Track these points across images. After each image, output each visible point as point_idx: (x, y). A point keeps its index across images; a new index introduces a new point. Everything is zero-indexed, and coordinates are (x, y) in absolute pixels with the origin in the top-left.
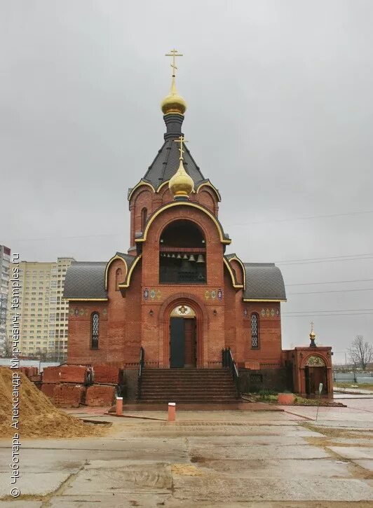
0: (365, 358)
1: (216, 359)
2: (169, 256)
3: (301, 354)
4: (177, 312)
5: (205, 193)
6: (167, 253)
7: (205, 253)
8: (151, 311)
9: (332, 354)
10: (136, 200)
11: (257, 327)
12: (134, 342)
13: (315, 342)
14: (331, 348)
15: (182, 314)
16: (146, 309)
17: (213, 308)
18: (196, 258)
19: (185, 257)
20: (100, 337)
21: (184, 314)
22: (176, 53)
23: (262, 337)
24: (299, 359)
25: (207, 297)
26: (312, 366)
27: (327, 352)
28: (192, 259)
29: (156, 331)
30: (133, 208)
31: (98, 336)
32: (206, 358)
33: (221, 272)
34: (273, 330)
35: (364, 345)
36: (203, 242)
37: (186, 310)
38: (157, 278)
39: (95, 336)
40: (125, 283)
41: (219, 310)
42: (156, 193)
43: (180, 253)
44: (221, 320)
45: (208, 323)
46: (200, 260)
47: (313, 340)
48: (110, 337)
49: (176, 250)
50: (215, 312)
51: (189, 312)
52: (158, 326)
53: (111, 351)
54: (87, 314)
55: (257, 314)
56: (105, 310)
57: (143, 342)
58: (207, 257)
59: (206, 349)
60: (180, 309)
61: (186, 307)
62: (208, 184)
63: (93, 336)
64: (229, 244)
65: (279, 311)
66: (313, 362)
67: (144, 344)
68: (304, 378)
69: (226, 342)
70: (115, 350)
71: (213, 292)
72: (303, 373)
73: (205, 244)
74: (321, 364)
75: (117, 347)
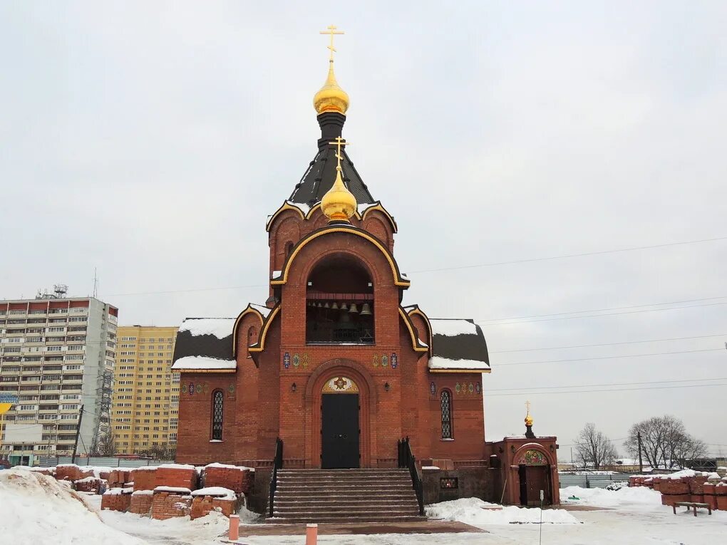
0: (598, 454)
1: (388, 456)
2: (320, 305)
3: (512, 447)
4: (332, 386)
5: (374, 220)
6: (317, 301)
7: (373, 301)
8: (294, 385)
9: (558, 447)
10: (277, 231)
11: (449, 409)
12: (270, 431)
13: (533, 429)
14: (555, 438)
15: (339, 390)
16: (286, 383)
17: (384, 381)
18: (360, 307)
19: (344, 307)
20: (225, 424)
21: (342, 390)
22: (335, 31)
23: (456, 423)
24: (510, 455)
25: (375, 365)
26: (529, 464)
27: (550, 444)
28: (353, 309)
29: (301, 414)
30: (274, 243)
31: (221, 424)
32: (374, 453)
33: (395, 327)
34: (473, 414)
35: (596, 436)
36: (370, 285)
37: (344, 383)
38: (303, 337)
39: (218, 424)
40: (258, 346)
41: (393, 382)
42: (306, 219)
43: (337, 301)
44: (397, 397)
45: (378, 402)
46: (365, 312)
47: (529, 427)
48: (239, 425)
49: (331, 296)
50: (387, 385)
51: (349, 386)
52: (304, 407)
53: (239, 445)
54: (206, 392)
55: (449, 392)
56: (232, 386)
57: (281, 430)
58: (376, 306)
59: (373, 441)
60: (336, 383)
61: (344, 379)
62: (379, 208)
63: (214, 424)
64: (407, 288)
65: (481, 385)
66: (530, 458)
67: (283, 434)
68: (518, 482)
69: (403, 431)
70: (246, 443)
71: (385, 357)
72: (516, 475)
73: (372, 287)
74: (543, 462)
75: (248, 439)
